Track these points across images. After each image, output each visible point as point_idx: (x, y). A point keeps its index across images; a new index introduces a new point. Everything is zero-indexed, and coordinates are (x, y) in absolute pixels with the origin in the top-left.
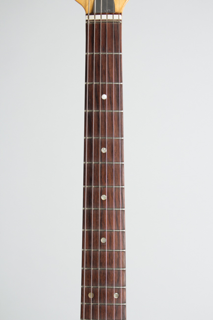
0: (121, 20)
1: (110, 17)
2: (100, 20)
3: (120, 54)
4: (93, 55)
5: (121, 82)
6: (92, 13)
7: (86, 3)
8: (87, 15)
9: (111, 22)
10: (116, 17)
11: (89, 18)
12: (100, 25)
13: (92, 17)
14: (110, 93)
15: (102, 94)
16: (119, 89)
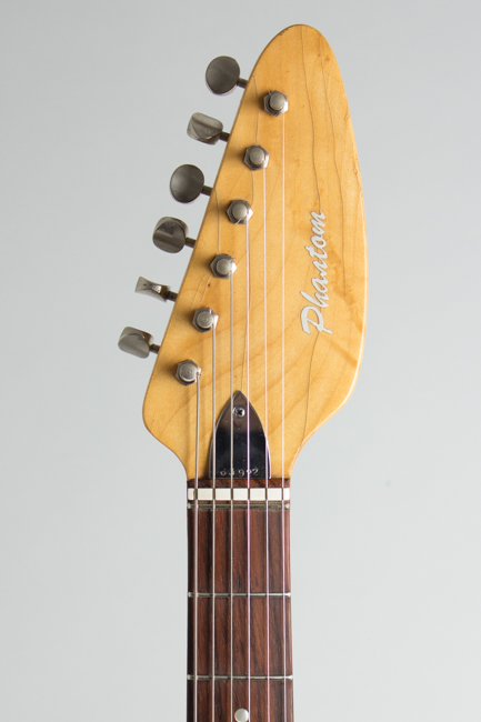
0: (286, 502)
1: (258, 494)
2: (228, 502)
3: (284, 594)
4: (210, 599)
5: (290, 673)
6: (205, 482)
7: (188, 447)
8: (190, 484)
9: (258, 507)
10: (274, 494)
11: (196, 494)
12: (228, 514)
13: (205, 494)
14: (259, 706)
15: (236, 707)
16: (282, 692)
